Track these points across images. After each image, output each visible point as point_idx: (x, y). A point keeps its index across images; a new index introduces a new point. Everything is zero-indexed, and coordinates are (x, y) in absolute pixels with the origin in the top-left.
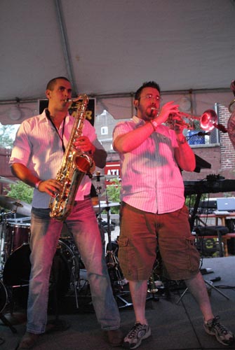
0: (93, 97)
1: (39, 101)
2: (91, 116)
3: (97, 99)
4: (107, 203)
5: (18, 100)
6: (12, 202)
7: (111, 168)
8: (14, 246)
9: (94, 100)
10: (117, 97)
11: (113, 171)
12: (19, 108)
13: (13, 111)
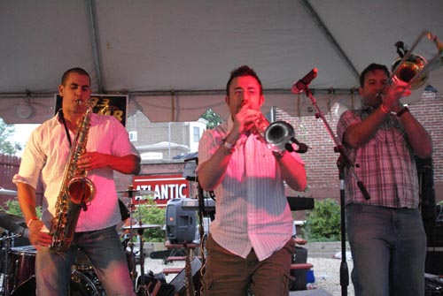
0: (124, 94)
1: (55, 95)
2: (122, 117)
3: (130, 96)
4: (141, 224)
5: (29, 93)
6: (18, 223)
7: (141, 184)
8: (18, 280)
9: (125, 98)
10: (154, 95)
11: (144, 187)
12: (30, 104)
13: (22, 107)
